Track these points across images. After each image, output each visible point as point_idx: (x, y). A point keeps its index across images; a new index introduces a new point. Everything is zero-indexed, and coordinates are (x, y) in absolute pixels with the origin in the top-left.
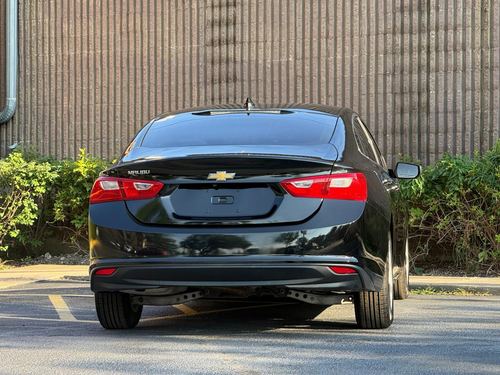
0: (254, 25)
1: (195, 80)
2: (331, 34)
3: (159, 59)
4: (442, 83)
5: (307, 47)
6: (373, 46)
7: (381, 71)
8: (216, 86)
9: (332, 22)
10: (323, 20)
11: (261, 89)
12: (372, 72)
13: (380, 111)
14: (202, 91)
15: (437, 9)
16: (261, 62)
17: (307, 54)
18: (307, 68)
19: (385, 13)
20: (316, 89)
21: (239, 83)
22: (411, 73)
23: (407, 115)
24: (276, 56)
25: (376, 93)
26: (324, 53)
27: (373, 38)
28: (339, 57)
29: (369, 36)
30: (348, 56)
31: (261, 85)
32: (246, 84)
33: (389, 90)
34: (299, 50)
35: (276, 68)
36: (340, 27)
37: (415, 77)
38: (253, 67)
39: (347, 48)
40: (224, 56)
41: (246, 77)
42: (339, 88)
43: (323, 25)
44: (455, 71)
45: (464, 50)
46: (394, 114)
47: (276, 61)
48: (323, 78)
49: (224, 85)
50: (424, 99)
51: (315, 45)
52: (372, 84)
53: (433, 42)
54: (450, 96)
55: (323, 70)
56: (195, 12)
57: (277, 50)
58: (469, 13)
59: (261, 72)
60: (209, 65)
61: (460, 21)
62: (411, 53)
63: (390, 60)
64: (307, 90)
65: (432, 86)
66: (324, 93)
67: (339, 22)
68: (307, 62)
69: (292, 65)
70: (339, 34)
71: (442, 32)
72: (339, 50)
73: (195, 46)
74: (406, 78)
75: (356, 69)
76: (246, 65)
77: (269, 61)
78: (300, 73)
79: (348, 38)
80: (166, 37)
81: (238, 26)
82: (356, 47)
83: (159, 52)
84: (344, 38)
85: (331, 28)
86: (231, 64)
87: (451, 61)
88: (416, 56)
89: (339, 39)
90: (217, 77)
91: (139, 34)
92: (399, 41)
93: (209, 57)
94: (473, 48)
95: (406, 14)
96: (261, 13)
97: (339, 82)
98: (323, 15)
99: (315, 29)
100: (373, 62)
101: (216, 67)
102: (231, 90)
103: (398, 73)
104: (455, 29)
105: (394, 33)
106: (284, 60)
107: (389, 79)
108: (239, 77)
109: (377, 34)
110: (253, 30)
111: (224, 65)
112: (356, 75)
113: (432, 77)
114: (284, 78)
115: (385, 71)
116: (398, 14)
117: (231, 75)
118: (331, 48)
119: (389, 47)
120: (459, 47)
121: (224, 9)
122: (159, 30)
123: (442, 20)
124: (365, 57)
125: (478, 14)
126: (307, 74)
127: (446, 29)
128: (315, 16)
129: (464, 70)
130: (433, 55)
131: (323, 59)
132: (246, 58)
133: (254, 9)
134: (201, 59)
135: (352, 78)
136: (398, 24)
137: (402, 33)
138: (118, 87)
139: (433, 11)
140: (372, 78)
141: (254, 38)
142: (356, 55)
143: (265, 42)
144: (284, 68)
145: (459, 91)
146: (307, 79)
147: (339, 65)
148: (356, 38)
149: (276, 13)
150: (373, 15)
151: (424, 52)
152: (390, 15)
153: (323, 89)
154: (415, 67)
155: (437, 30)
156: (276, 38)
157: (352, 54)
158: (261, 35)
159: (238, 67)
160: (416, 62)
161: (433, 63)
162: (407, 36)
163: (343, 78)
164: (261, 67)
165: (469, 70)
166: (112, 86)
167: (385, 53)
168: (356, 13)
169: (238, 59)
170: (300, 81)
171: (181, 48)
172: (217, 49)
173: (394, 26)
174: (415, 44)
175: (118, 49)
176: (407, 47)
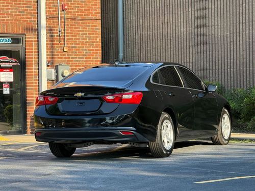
0: (213, 18)
1: (191, 44)
2: (244, 21)
3: (177, 35)
5: (235, 28)
8: (199, 47)
9: (244, 16)
10: (241, 15)
11: (217, 48)
14: (194, 49)
16: (216, 35)
17: (235, 31)
18: (235, 37)
20: (238, 47)
21: (208, 45)
24: (223, 32)
26: (241, 30)
28: (247, 32)
31: (217, 45)
32: (210, 45)
34: (231, 29)
35: (222, 38)
36: (247, 18)
38: (213, 37)
39: (251, 28)
40: (202, 32)
41: (210, 42)
42: (248, 46)
43: (241, 17)
47: (222, 34)
48: (241, 42)
49: (202, 46)
51: (238, 27)
55: (241, 38)
56: (190, 12)
57: (222, 30)
59: (216, 39)
60: (196, 37)
64: (235, 47)
66: (241, 49)
67: (247, 15)
68: (235, 34)
69: (229, 36)
70: (247, 21)
72: (247, 28)
73: (190, 28)
76: (210, 36)
77: (219, 34)
78: (232, 40)
79: (251, 23)
80: (179, 25)
81: (207, 19)
83: (177, 32)
84: (249, 23)
85: (244, 19)
86: (205, 37)
89: (247, 23)
90: (199, 43)
91: (169, 24)
93: (196, 33)
96: (216, 12)
97: (248, 44)
98: (241, 12)
99: (238, 19)
101: (199, 38)
102: (205, 48)
106: (225, 34)
108: (208, 42)
110: (213, 20)
111: (202, 37)
114: (225, 42)
117: (205, 42)
118: (244, 28)
121: (202, 11)
122: (177, 22)
126: (235, 40)
128: (238, 13)
131: (241, 33)
132: (210, 34)
133: (213, 11)
134: (193, 34)
135: (253, 42)
138: (161, 48)
141: (213, 24)
143: (218, 26)
144: (225, 38)
146: (235, 42)
148: (254, 23)
149: (222, 12)
153: (241, 47)
156: (222, 24)
157: (252, 30)
158: (216, 23)
159: (208, 38)
163: (249, 42)
164: (216, 37)
166: (159, 48)
169: (208, 34)
170: (232, 43)
171: (185, 29)
172: (199, 29)
175: (161, 31)
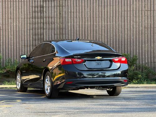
2: (12, 18)
4: (47, 33)
5: (4, 21)
6: (26, 22)
7: (29, 29)
9: (12, 14)
10: (9, 14)
12: (26, 29)
13: (28, 40)
15: (46, 12)
18: (4, 27)
19: (30, 12)
22: (38, 29)
23: (37, 41)
25: (27, 35)
26: (9, 23)
27: (26, 19)
28: (15, 24)
29: (24, 18)
30: (18, 24)
33: (31, 34)
36: (15, 16)
37: (39, 30)
39: (18, 22)
42: (15, 33)
43: (9, 15)
44: (52, 29)
45: (54, 24)
46: (33, 41)
48: (10, 30)
50: (42, 37)
51: (7, 21)
52: (26, 32)
53: (45, 21)
54: (50, 36)
55: (9, 28)
58: (56, 14)
61: (53, 16)
62: (38, 24)
63: (31, 26)
64: (4, 33)
65: (45, 33)
66: (10, 35)
67: (15, 14)
68: (4, 25)
70: (15, 18)
71: (47, 18)
72: (15, 22)
74: (37, 31)
75: (20, 28)
79: (18, 19)
82: (20, 22)
84: (16, 19)
85: (12, 16)
87: (50, 27)
88: (39, 25)
92: (34, 20)
94: (57, 23)
95: (36, 13)
97: (15, 31)
98: (9, 12)
99: (7, 16)
100: (26, 26)
103: (34, 30)
104: (51, 18)
105: (33, 18)
107: (31, 31)
109: (27, 18)
112: (20, 30)
113: (45, 31)
115: (30, 29)
116: (34, 13)
118: (12, 22)
119: (31, 22)
120: (53, 23)
123: (47, 15)
124: (23, 24)
125: (58, 14)
126: (4, 29)
127: (49, 18)
128: (7, 12)
129: (54, 29)
130: (45, 25)
135: (19, 31)
136: (34, 16)
137: (35, 18)
139: (44, 13)
140: (26, 31)
142: (20, 24)
145: (53, 35)
147: (15, 27)
148: (20, 19)
150: (26, 13)
151: (42, 24)
152: (31, 13)
153: (10, 33)
154: (39, 28)
155: (46, 18)
157: (19, 24)
160: (39, 26)
161: (45, 27)
162: (36, 19)
165: (56, 29)
167: (30, 24)
168: (20, 12)
173: (33, 16)
174: (39, 21)
176: (37, 22)
